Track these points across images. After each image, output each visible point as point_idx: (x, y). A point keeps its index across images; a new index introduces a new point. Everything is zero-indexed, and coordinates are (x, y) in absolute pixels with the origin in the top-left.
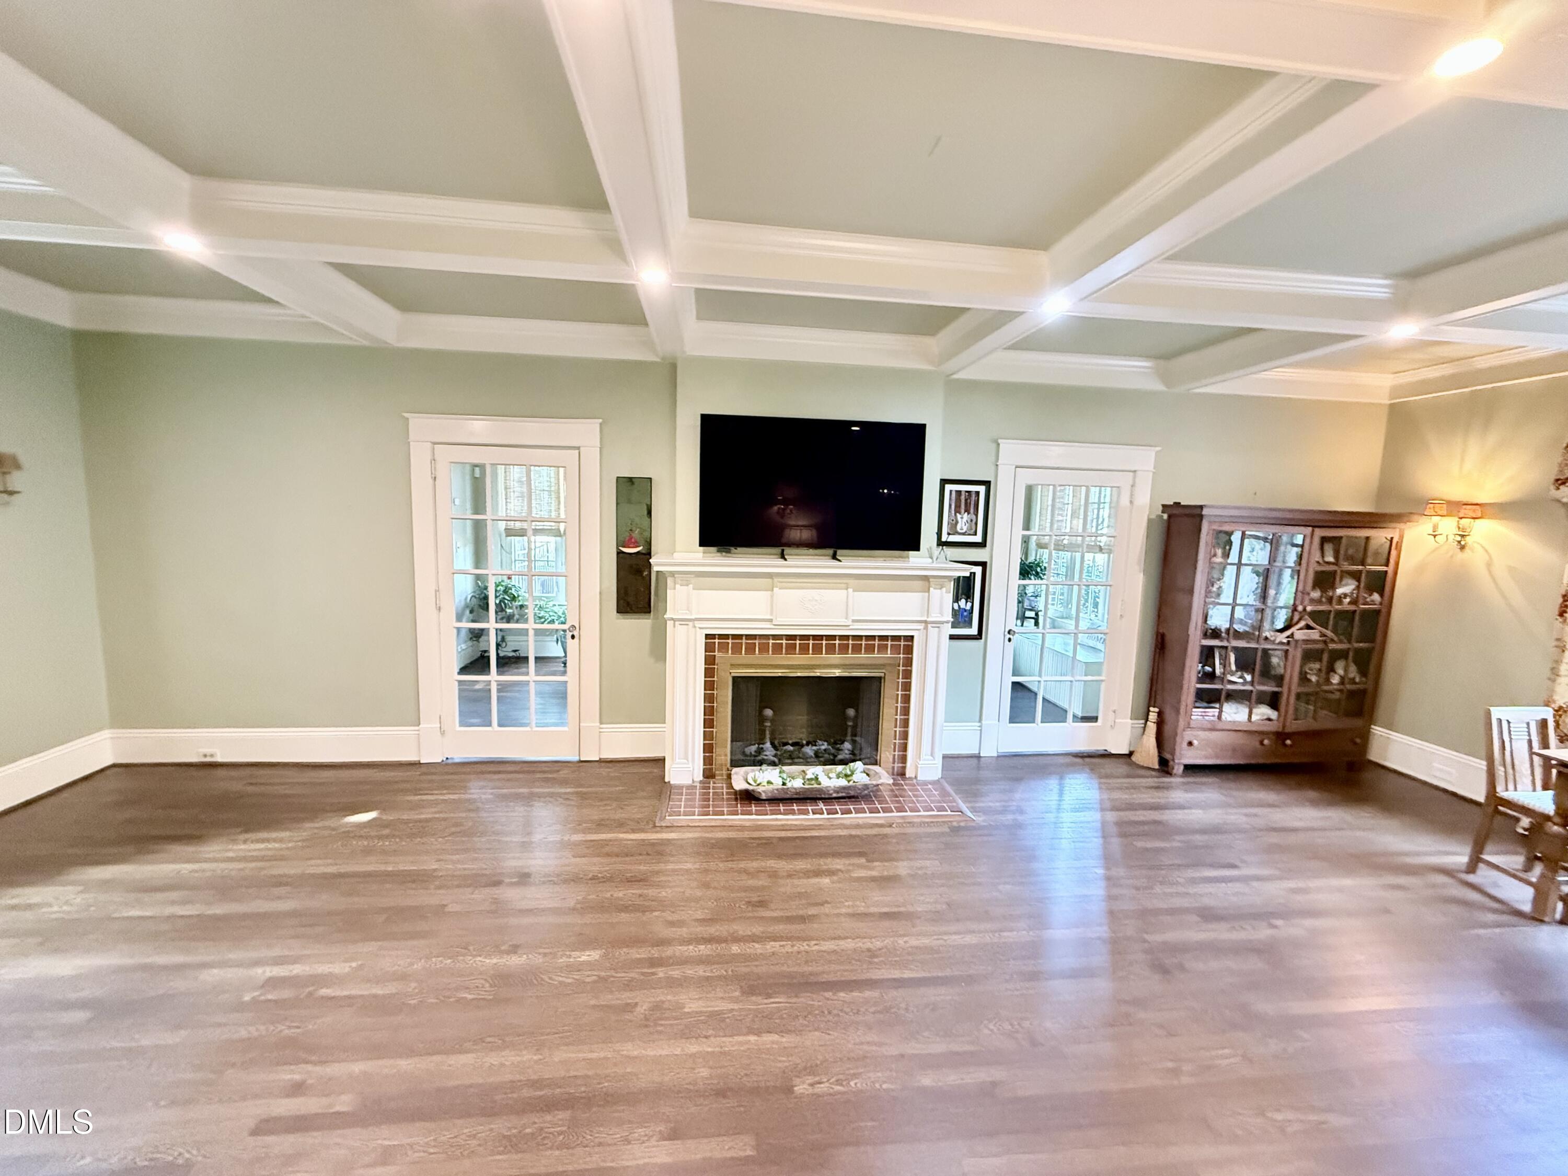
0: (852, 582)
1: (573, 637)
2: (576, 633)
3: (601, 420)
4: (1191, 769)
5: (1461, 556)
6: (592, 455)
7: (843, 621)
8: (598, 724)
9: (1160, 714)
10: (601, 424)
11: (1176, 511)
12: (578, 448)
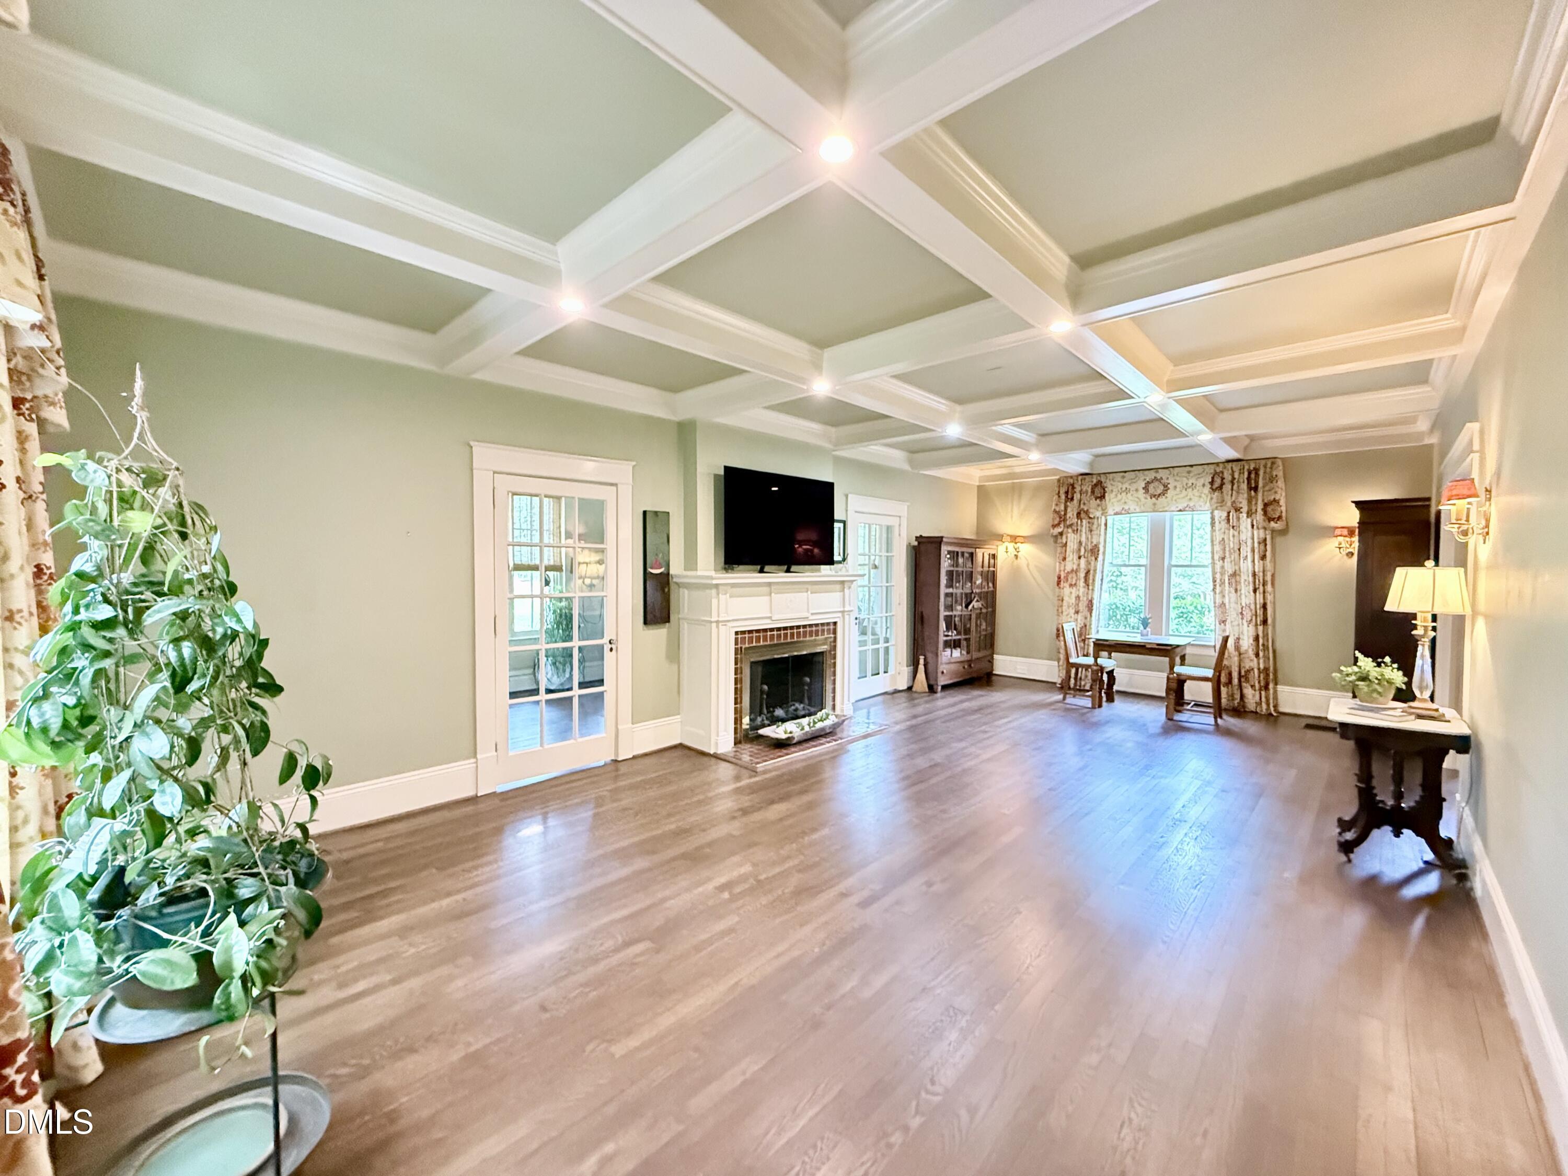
0: (809, 587)
1: (611, 650)
2: (614, 646)
3: (634, 463)
4: (945, 687)
5: (1016, 562)
6: (626, 491)
7: (805, 614)
8: (630, 725)
9: (925, 660)
10: (634, 467)
11: (920, 540)
12: (615, 485)
